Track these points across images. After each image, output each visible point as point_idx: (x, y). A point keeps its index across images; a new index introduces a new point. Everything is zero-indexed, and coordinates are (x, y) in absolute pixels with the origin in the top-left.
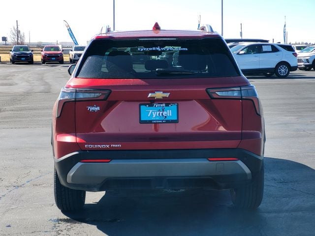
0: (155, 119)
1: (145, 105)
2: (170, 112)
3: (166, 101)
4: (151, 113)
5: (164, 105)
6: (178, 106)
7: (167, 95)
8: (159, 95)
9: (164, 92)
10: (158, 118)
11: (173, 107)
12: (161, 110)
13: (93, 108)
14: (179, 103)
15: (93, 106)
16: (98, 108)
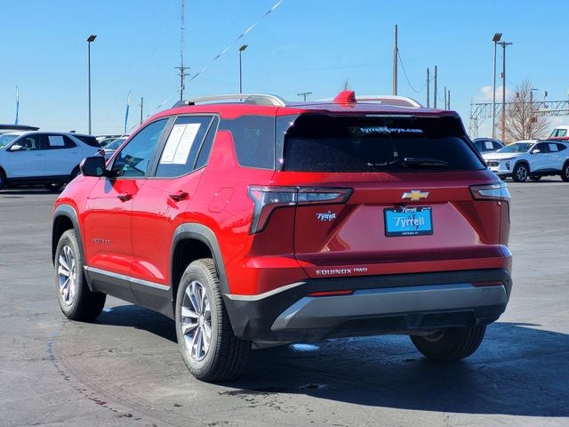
0: (404, 230)
1: (392, 210)
2: (422, 220)
3: (420, 204)
4: (399, 221)
5: (415, 209)
6: (431, 210)
7: (425, 195)
8: (416, 195)
9: (422, 191)
10: (408, 229)
11: (425, 212)
12: (412, 217)
13: (326, 216)
14: (433, 206)
15: (325, 212)
16: (334, 216)
